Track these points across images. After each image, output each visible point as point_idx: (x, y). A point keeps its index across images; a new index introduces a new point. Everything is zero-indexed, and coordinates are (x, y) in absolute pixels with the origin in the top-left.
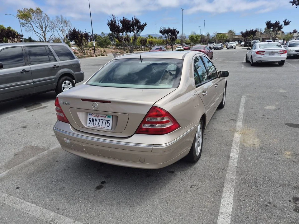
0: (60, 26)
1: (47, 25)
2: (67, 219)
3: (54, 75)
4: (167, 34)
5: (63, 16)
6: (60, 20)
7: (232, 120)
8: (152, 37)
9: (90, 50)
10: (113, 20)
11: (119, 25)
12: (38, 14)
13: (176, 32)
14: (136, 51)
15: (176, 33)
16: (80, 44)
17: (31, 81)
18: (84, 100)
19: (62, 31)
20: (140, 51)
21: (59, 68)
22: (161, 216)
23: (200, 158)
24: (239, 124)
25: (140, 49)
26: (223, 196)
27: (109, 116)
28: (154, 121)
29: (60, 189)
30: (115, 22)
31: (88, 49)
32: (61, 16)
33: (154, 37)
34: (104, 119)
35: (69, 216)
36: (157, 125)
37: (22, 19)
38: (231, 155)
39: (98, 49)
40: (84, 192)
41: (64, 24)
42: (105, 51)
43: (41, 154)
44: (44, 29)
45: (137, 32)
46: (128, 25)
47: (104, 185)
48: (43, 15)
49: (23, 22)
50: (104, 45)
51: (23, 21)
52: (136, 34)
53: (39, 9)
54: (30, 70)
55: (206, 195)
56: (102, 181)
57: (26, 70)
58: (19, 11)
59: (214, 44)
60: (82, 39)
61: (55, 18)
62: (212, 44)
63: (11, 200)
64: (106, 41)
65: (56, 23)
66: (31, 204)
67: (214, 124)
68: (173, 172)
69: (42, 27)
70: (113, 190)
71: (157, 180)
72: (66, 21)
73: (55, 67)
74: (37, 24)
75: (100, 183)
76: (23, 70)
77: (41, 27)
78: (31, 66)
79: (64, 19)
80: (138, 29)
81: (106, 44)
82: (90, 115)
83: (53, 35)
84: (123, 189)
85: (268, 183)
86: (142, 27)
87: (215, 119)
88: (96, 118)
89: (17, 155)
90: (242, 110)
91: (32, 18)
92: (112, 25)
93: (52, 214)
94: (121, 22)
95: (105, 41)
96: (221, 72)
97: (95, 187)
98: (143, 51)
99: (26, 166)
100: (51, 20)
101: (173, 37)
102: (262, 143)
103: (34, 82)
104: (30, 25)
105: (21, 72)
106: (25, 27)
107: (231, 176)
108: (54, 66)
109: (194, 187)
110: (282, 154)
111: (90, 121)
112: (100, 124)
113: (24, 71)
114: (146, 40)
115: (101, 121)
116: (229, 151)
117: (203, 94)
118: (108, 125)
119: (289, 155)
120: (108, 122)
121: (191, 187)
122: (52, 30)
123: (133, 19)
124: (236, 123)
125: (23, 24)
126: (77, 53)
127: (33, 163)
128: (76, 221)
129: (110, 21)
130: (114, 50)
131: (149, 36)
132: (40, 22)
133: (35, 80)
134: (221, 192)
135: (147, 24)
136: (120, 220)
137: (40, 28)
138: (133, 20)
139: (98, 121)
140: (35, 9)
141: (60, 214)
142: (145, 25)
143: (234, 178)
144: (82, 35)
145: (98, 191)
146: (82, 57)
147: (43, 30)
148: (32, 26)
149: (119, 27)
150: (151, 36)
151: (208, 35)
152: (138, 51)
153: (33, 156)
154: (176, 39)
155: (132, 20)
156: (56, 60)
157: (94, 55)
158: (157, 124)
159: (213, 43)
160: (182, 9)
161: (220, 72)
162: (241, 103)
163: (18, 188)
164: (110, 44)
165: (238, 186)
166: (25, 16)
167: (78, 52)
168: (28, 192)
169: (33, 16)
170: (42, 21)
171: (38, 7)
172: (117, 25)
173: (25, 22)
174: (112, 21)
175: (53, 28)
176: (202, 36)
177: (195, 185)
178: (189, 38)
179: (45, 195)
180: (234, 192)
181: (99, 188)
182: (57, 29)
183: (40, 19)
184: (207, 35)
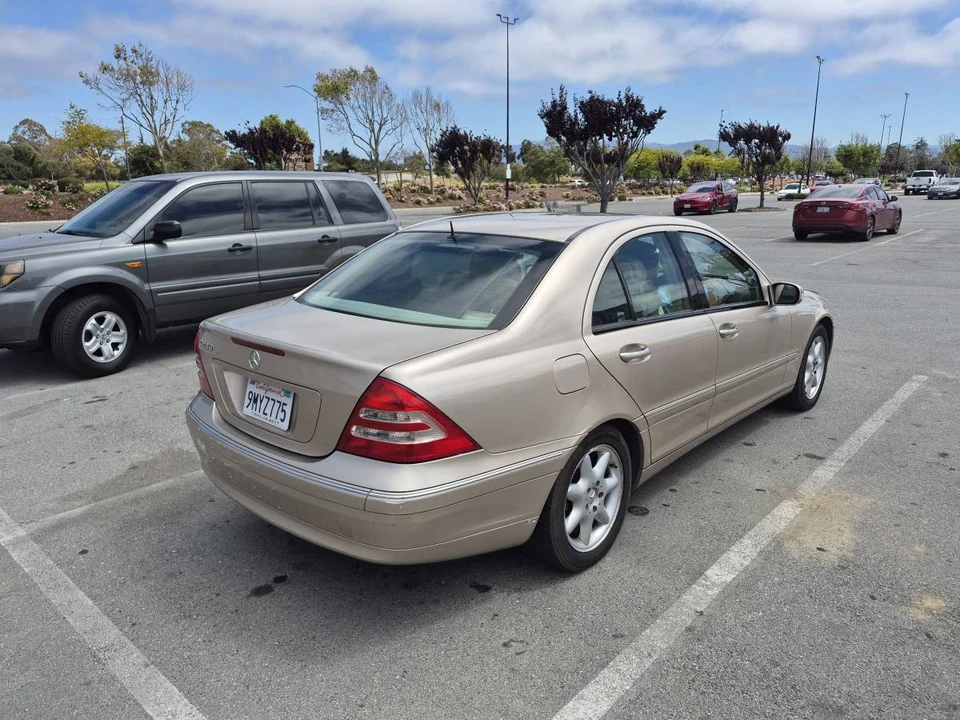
0: (422, 119)
1: (385, 116)
2: (137, 653)
3: (322, 262)
4: (748, 142)
5: (432, 90)
6: (424, 99)
7: (808, 455)
8: (705, 152)
9: (499, 191)
10: (558, 99)
11: (576, 116)
12: (367, 84)
13: (781, 135)
14: (643, 194)
15: (780, 139)
16: (467, 172)
17: (254, 275)
18: (238, 341)
19: (426, 131)
20: (658, 194)
21: (337, 243)
22: (362, 706)
23: (600, 564)
24: (825, 472)
25: (658, 188)
26: (585, 691)
27: (287, 394)
28: (389, 420)
29: (171, 575)
30: (565, 108)
31: (494, 188)
32: (428, 90)
33: (712, 151)
34: (277, 397)
35: (144, 648)
36: (397, 434)
37: (325, 99)
38: (709, 573)
39: (523, 188)
40: (218, 595)
41: (433, 114)
42: (542, 195)
43: (189, 475)
44: (376, 127)
45: (632, 138)
46: (602, 115)
47: (278, 589)
48: (380, 88)
49: (327, 107)
50: (547, 175)
51: (327, 105)
52: (627, 143)
53: (371, 71)
54: (254, 245)
55: (532, 678)
56: (278, 575)
57: (244, 245)
58: (320, 77)
59: (935, 179)
60: (473, 158)
61: (411, 94)
62: (927, 179)
63: (51, 579)
64: (553, 161)
65: (410, 109)
66: (86, 597)
67: (732, 461)
68: (485, 589)
69: (371, 123)
70: (289, 604)
71: (422, 603)
72: (438, 105)
73: (325, 239)
74: (360, 114)
75: (271, 579)
76: (235, 245)
77: (370, 121)
78: (259, 235)
79: (435, 98)
80: (635, 128)
81: (554, 172)
82: (253, 383)
83: (400, 145)
84: (315, 609)
85: (768, 687)
86: (648, 123)
87: (751, 445)
88: (261, 392)
89: (135, 468)
90: (870, 427)
91: (351, 96)
92: (555, 118)
93: (114, 633)
94: (583, 106)
95: (552, 163)
96: (780, 288)
97: (253, 586)
98: (667, 194)
99: (136, 501)
100: (398, 101)
101: (768, 151)
102: (854, 551)
103: (260, 279)
104: (342, 116)
105: (229, 250)
106: (329, 121)
107: (659, 638)
108: (323, 237)
109: (513, 643)
110: (906, 601)
111: (250, 400)
112: (268, 411)
113: (237, 247)
114: (679, 160)
115: (271, 403)
116: (713, 557)
117: (622, 354)
118: (281, 415)
119: (929, 611)
120: (285, 407)
121: (505, 645)
122: (398, 130)
123: (623, 96)
124: (812, 469)
125: (323, 111)
126: (460, 198)
127: (155, 495)
128: (152, 663)
129: (549, 105)
130: (570, 192)
131: (696, 147)
132: (369, 108)
133: (264, 273)
134: (585, 681)
135: (665, 112)
136: (252, 688)
137: (368, 125)
138: (620, 101)
139: (265, 401)
140: (361, 71)
141: (129, 638)
142: (660, 114)
143: (664, 646)
144: (474, 146)
145: (254, 599)
146: (468, 210)
147: (373, 131)
148: (347, 118)
149: (574, 122)
150: (703, 146)
151: (921, 146)
152: (651, 194)
153: (169, 477)
154: (778, 158)
155: (616, 101)
156: (331, 222)
157: (503, 206)
158: (395, 431)
159: (931, 174)
160: (818, 57)
161: (775, 286)
162: (890, 402)
163: (84, 552)
164: (564, 171)
165: (658, 672)
166: (333, 89)
167: (463, 196)
168: (98, 567)
169: (356, 91)
170: (374, 105)
171: (369, 67)
172: (569, 117)
173: (331, 106)
174: (554, 104)
175: (401, 124)
176: (895, 151)
177: (522, 642)
178: (837, 156)
179: (129, 582)
180: (628, 687)
181: (259, 592)
182: (413, 126)
183: (371, 98)
184: (918, 147)
